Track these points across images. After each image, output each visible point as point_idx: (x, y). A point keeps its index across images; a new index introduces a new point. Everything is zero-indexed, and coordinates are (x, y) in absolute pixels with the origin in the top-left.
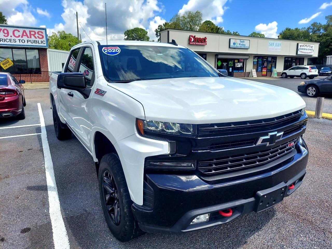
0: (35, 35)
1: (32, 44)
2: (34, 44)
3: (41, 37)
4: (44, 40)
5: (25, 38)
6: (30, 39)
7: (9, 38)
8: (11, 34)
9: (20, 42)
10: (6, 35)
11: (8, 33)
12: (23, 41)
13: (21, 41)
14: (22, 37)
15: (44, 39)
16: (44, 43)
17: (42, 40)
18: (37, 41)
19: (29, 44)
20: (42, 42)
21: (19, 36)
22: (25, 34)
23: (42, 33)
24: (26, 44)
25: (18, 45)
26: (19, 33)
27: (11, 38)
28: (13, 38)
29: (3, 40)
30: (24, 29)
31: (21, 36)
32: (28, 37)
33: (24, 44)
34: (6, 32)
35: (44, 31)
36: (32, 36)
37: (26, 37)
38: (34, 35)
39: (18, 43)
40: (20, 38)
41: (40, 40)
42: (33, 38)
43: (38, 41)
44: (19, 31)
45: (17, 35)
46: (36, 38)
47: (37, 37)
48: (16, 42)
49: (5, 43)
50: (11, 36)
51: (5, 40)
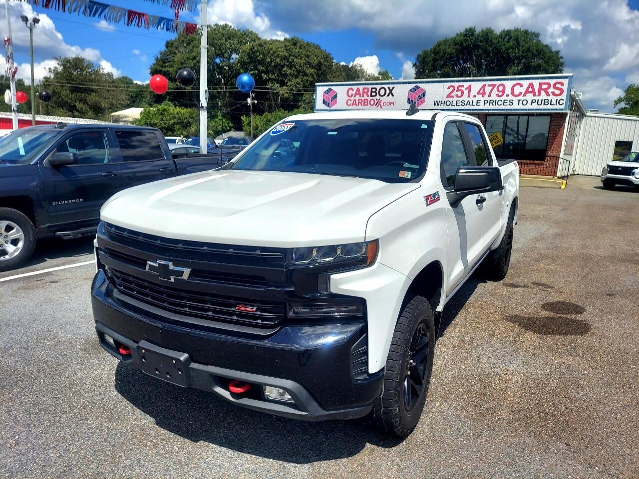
0: (548, 90)
1: (538, 107)
2: (542, 107)
3: (557, 92)
4: (563, 98)
5: (530, 97)
6: (536, 98)
7: (504, 98)
8: (508, 91)
9: (519, 104)
10: (500, 94)
11: (503, 91)
12: (525, 102)
13: (521, 102)
14: (524, 95)
15: (564, 96)
16: (561, 103)
17: (559, 98)
18: (548, 100)
19: (535, 106)
20: (558, 102)
21: (521, 93)
22: (530, 90)
23: (562, 84)
24: (529, 106)
25: (514, 110)
26: (521, 88)
27: (506, 98)
28: (511, 97)
29: (494, 103)
30: (531, 81)
31: (522, 95)
32: (535, 95)
33: (525, 107)
34: (501, 88)
35: (567, 80)
36: (543, 93)
37: (531, 95)
38: (545, 90)
39: (515, 106)
40: (521, 98)
41: (554, 99)
42: (543, 96)
43: (551, 100)
44: (521, 85)
45: (517, 91)
46: (548, 94)
47: (550, 93)
48: (513, 104)
49: (497, 107)
50: (507, 96)
51: (497, 103)
